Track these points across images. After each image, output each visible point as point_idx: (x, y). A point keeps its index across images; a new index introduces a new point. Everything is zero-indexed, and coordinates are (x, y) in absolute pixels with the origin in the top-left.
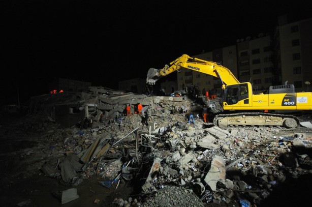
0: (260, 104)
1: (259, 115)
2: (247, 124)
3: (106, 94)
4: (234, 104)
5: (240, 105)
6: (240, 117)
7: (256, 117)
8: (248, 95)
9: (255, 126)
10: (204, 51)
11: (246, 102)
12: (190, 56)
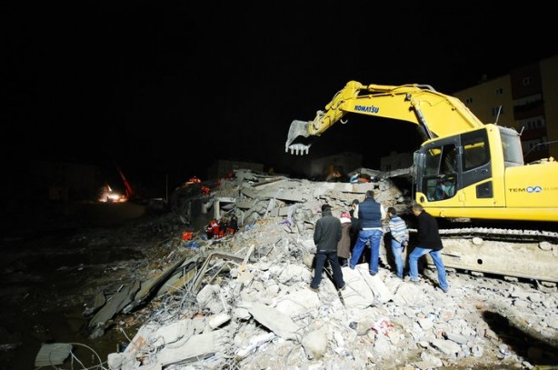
0: (533, 199)
1: (537, 240)
2: (485, 268)
3: (253, 180)
4: (446, 197)
5: (465, 202)
6: (464, 243)
7: (524, 247)
8: (489, 168)
9: (522, 280)
10: (485, 76)
11: (485, 191)
12: (363, 84)
